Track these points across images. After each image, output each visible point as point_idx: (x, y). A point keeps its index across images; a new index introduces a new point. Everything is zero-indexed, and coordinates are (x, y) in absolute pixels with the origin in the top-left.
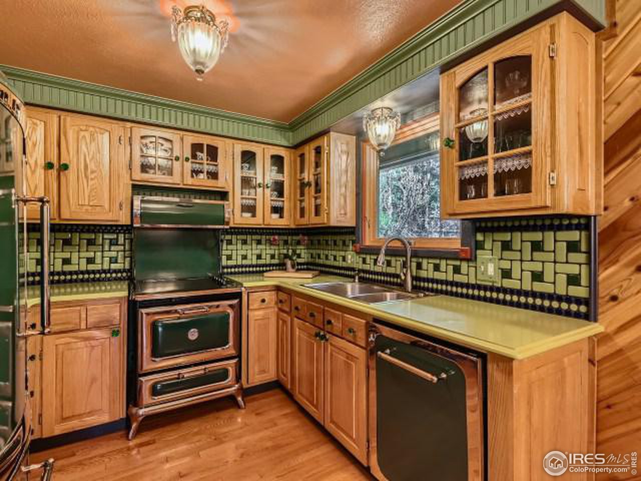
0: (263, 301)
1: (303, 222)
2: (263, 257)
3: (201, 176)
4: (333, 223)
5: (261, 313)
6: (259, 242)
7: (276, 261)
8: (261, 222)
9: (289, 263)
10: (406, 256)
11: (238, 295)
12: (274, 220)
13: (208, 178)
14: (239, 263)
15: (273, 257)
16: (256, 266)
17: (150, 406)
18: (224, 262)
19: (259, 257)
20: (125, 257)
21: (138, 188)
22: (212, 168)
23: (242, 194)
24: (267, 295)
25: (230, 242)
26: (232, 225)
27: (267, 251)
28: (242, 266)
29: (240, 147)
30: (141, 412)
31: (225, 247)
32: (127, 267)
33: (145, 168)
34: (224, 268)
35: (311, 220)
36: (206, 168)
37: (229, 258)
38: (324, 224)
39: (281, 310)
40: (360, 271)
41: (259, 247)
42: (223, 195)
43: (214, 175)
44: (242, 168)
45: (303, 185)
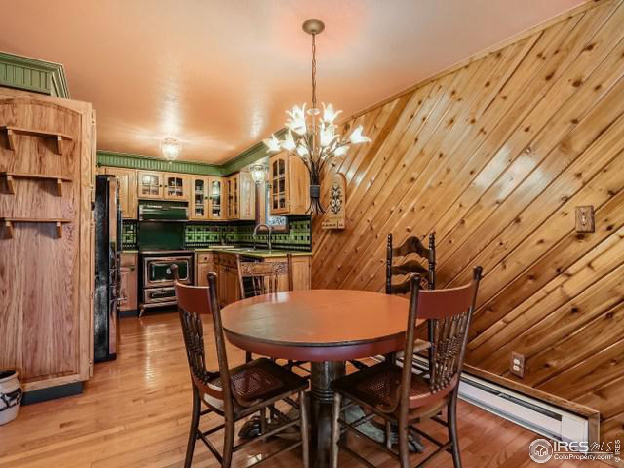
0: (206, 259)
1: (230, 217)
2: (210, 238)
3: (173, 194)
4: (242, 218)
5: (205, 265)
6: (207, 230)
7: (218, 241)
8: (207, 218)
9: (223, 241)
11: (192, 254)
12: (215, 217)
13: (178, 195)
14: (196, 241)
15: (216, 238)
16: (206, 243)
17: (150, 303)
18: (187, 240)
19: (208, 238)
20: (134, 237)
21: (141, 202)
22: (179, 190)
23: (196, 203)
24: (208, 256)
25: (190, 230)
26: (190, 220)
27: (212, 236)
28: (198, 243)
29: (194, 178)
30: (145, 306)
31: (187, 232)
32: (135, 241)
33: (144, 192)
34: (187, 243)
35: (233, 217)
36: (176, 190)
37: (190, 238)
38: (238, 219)
39: (215, 263)
41: (208, 232)
42: (186, 204)
43: (180, 194)
44: (196, 189)
45: (230, 198)
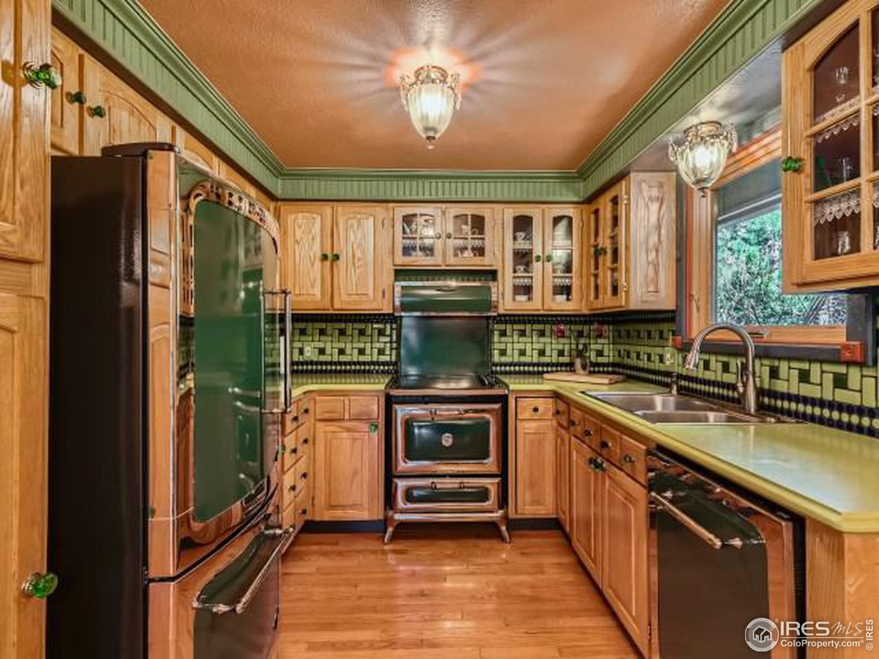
0: (536, 410)
1: (599, 304)
2: (548, 352)
3: (466, 254)
4: (634, 305)
5: (534, 425)
6: (542, 334)
7: (566, 359)
8: (540, 307)
9: (578, 362)
10: (745, 355)
11: (503, 400)
12: (561, 304)
13: (475, 255)
14: (516, 359)
15: (561, 353)
16: (538, 365)
17: (406, 513)
18: (496, 358)
19: (542, 353)
20: (391, 349)
21: (401, 273)
22: (477, 243)
23: (515, 271)
24: (540, 403)
25: (503, 334)
26: (501, 311)
27: (553, 347)
28: (519, 364)
29: (510, 213)
30: (398, 517)
31: (496, 338)
32: (394, 359)
33: (407, 251)
34: (496, 365)
35: (607, 302)
36: (470, 243)
37: (503, 353)
38: (621, 307)
39: (560, 425)
40: (680, 377)
41: (542, 340)
42: (492, 274)
43: (480, 251)
44: (515, 238)
45: (598, 252)
